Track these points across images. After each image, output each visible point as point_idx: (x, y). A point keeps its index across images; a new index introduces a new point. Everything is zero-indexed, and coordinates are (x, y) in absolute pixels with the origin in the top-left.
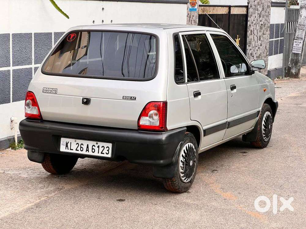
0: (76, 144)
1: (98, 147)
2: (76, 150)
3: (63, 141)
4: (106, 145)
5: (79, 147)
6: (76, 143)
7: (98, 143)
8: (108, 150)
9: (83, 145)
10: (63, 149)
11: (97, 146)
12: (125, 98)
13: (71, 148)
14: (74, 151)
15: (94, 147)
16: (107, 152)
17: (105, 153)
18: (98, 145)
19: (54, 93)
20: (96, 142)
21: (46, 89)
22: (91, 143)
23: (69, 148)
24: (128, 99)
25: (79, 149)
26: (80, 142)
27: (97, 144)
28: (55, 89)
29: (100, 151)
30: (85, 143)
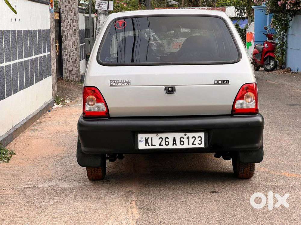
0: (159, 139)
1: (188, 138)
2: (160, 145)
3: (141, 137)
4: (197, 135)
5: (164, 141)
6: (159, 137)
7: (187, 133)
8: (201, 140)
9: (168, 138)
10: (142, 146)
11: (185, 137)
12: (217, 82)
13: (153, 144)
14: (157, 147)
15: (182, 139)
16: (200, 142)
17: (197, 144)
18: (187, 136)
19: (126, 85)
20: (184, 133)
21: (114, 81)
22: (178, 136)
25: (163, 143)
27: (185, 135)
28: (127, 81)
29: (191, 143)
30: (171, 136)
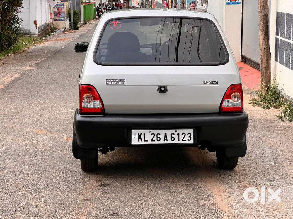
23: (143, 139)
24: (209, 84)
26: (156, 132)
